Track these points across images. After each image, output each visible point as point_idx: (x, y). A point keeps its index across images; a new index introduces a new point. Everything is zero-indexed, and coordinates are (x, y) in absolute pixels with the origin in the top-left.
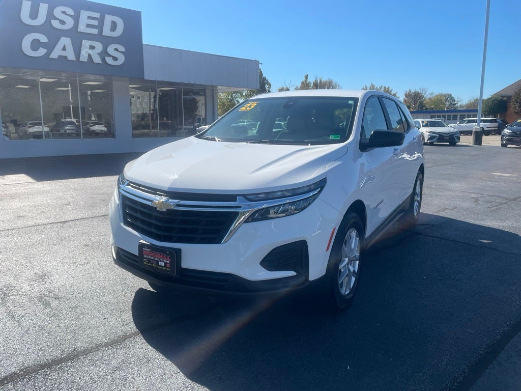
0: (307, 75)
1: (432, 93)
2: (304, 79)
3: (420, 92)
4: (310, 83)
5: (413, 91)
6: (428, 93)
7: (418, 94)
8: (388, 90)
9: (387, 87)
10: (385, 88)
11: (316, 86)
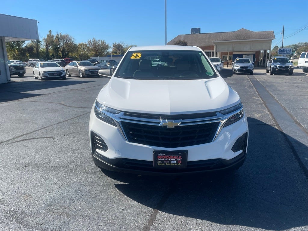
0: (51, 31)
1: (127, 45)
2: (49, 33)
3: (121, 44)
4: (53, 36)
5: (117, 43)
6: (125, 45)
7: (120, 45)
8: (103, 43)
9: (103, 41)
10: (102, 41)
11: (57, 38)
